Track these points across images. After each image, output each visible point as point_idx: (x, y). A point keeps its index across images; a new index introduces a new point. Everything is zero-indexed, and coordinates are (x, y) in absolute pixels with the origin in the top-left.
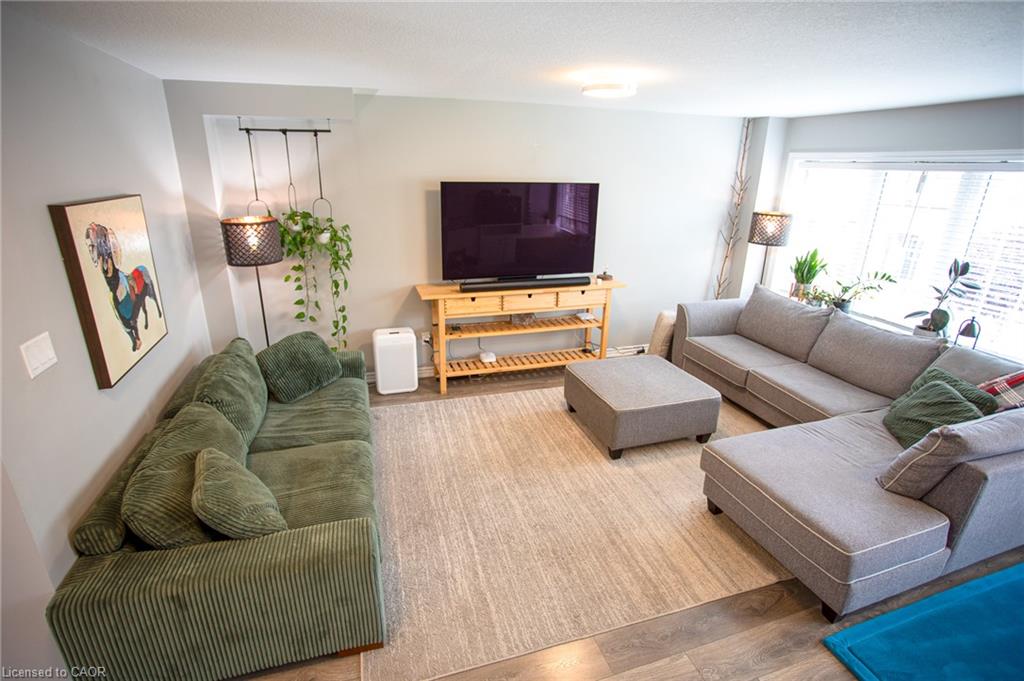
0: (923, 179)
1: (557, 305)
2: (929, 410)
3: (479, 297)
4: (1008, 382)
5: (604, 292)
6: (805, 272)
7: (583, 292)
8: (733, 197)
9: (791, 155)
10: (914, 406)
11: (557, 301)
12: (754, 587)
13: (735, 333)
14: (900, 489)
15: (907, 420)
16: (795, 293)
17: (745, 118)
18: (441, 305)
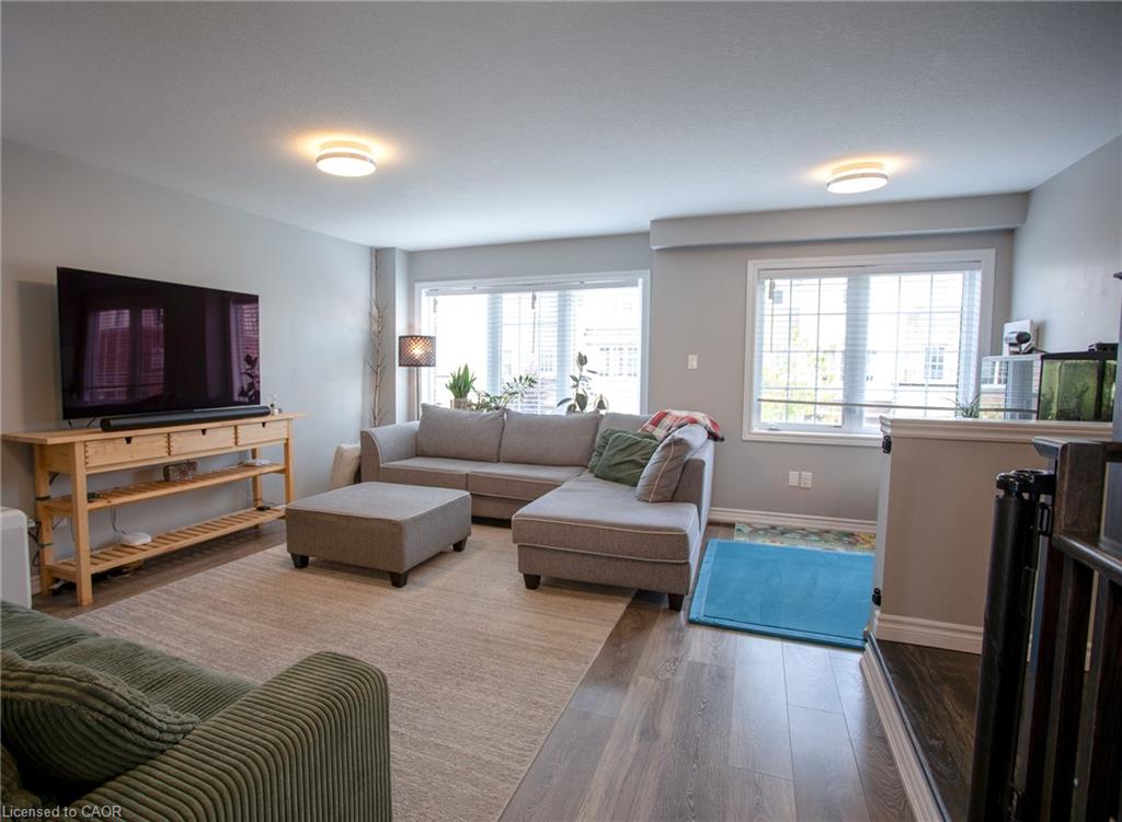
0: (534, 298)
1: (236, 443)
2: (626, 453)
3: (137, 436)
4: (651, 423)
5: (285, 423)
6: (460, 386)
7: (264, 424)
8: (371, 324)
9: (417, 285)
10: (614, 455)
11: (236, 438)
12: (619, 615)
13: (418, 456)
14: (660, 497)
15: (616, 465)
16: (458, 405)
17: (372, 248)
18: (79, 450)
